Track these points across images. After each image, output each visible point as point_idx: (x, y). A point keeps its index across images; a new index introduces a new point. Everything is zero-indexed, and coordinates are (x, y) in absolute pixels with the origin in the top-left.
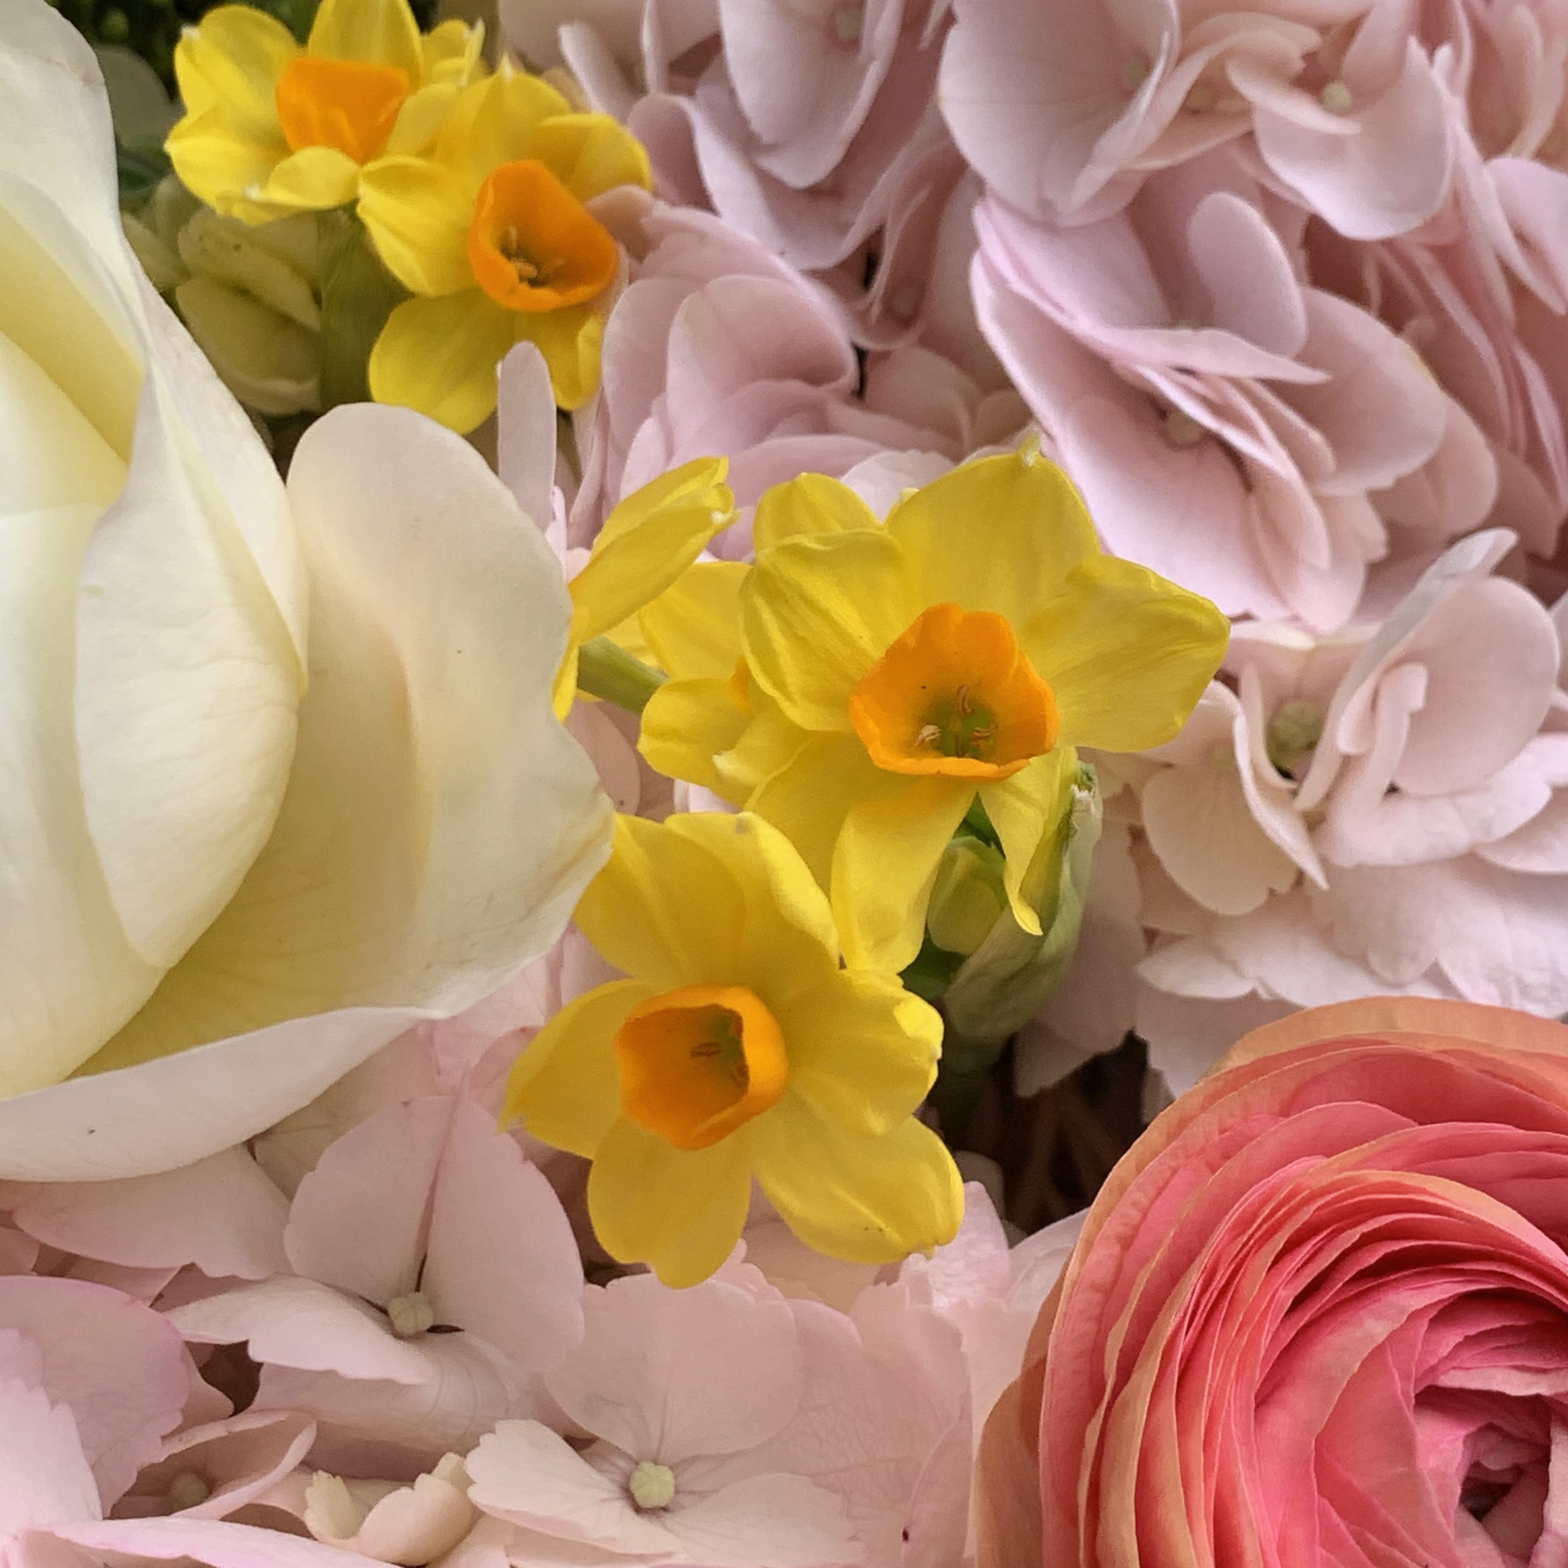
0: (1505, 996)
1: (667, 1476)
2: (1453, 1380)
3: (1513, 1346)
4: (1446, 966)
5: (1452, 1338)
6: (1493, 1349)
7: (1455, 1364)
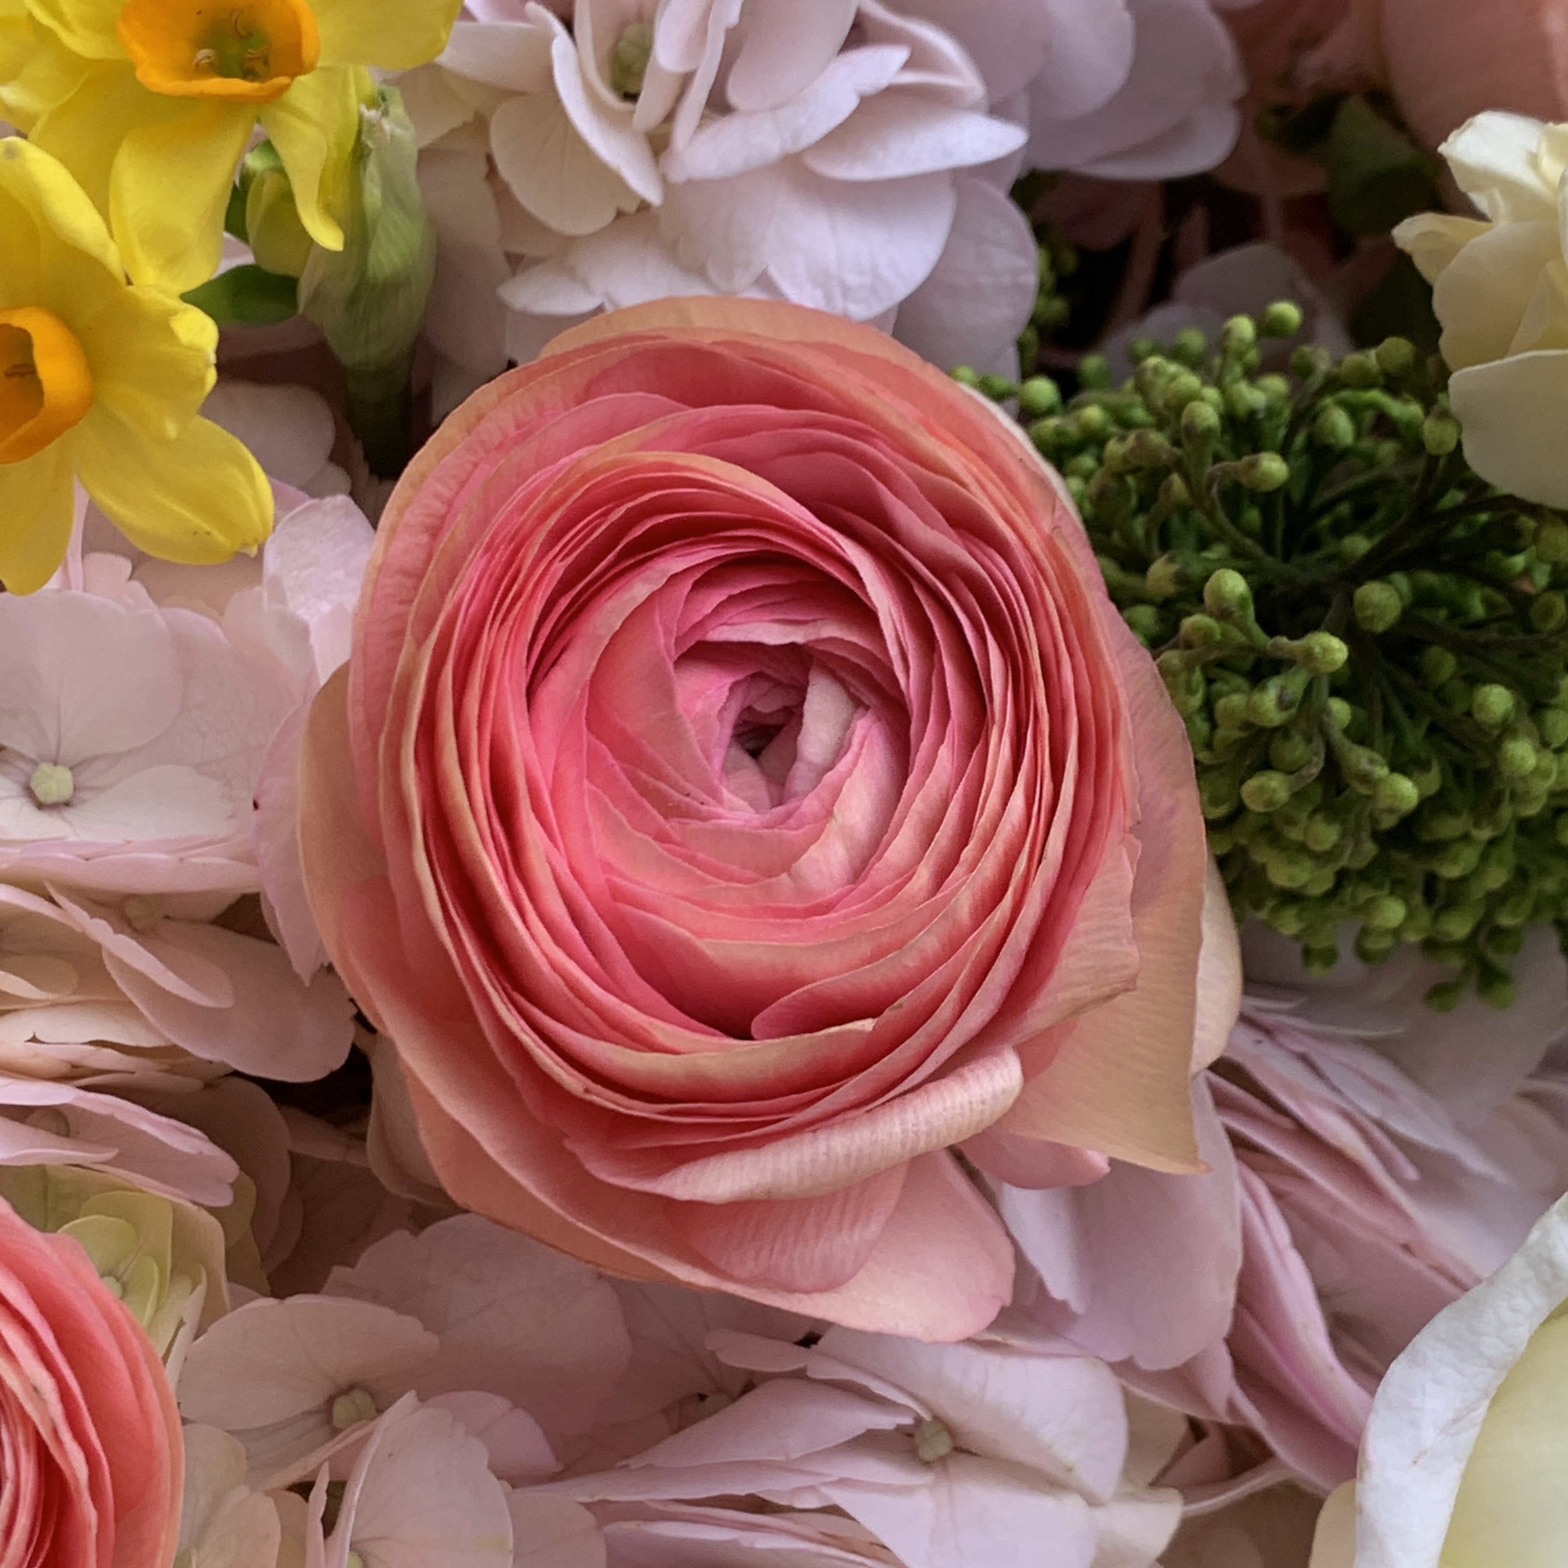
0: (829, 298)
1: (68, 775)
2: (721, 634)
3: (779, 603)
4: (774, 273)
5: (717, 597)
6: (759, 607)
7: (722, 621)
